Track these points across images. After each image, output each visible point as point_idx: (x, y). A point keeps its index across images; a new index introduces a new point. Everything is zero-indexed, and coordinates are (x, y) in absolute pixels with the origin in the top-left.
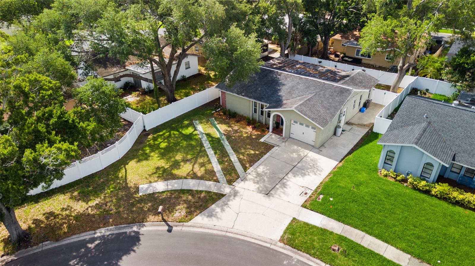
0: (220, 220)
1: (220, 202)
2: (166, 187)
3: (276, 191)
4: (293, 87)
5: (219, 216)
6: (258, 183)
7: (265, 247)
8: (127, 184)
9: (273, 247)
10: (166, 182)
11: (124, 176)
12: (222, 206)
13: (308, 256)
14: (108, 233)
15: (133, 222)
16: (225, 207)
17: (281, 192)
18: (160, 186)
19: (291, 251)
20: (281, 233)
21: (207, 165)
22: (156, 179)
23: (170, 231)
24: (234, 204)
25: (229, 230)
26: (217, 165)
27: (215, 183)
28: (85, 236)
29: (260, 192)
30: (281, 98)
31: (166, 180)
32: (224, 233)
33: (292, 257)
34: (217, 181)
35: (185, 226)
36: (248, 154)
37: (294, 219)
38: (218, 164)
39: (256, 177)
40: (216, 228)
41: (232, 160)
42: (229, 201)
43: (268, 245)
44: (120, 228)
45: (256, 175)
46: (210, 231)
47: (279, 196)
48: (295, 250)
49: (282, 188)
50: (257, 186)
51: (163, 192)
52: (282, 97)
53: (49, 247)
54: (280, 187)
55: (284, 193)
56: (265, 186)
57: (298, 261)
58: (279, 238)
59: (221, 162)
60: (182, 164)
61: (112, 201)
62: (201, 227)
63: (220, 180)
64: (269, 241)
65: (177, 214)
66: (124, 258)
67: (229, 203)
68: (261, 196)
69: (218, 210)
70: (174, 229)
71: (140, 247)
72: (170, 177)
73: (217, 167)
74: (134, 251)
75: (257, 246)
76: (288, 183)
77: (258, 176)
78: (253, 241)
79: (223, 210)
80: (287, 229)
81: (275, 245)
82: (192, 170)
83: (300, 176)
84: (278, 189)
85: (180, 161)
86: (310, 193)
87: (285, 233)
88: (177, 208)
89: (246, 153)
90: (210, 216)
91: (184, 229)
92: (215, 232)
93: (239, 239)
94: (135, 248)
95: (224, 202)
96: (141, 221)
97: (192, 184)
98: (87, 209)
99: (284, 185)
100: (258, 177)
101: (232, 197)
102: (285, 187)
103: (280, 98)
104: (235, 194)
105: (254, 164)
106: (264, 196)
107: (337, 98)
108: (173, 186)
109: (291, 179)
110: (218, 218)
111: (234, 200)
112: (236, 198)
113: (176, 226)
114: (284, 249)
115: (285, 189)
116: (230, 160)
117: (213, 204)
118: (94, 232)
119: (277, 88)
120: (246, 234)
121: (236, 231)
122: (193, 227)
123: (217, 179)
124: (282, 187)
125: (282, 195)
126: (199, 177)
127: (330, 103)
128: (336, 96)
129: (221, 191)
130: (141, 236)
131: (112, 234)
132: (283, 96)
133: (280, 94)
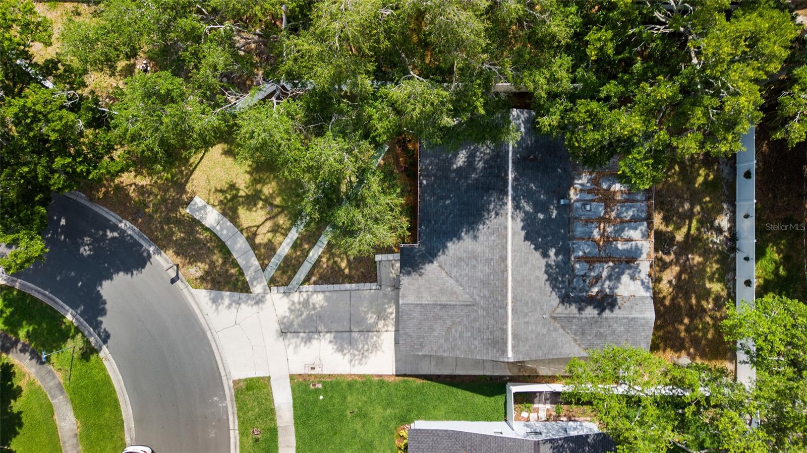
0: (216, 313)
1: (236, 295)
2: (215, 225)
3: (293, 337)
4: (476, 258)
5: (220, 308)
6: (291, 311)
7: (219, 372)
8: (187, 181)
9: (224, 379)
10: (221, 217)
11: (194, 165)
12: (234, 301)
13: (236, 412)
14: (130, 232)
15: (154, 240)
16: (234, 304)
17: (296, 342)
18: (212, 217)
19: (231, 396)
20: (243, 377)
21: (278, 234)
22: (216, 203)
23: (173, 281)
24: (247, 310)
25: (213, 331)
26: (288, 244)
27: (260, 268)
28: (112, 217)
29: (281, 323)
30: (440, 253)
31: (224, 214)
32: (207, 329)
33: (226, 400)
34: (264, 267)
35: (188, 290)
36: (335, 262)
37: (269, 378)
38: (291, 245)
39: (299, 303)
40: (207, 317)
41: (311, 254)
42: (246, 302)
43: (223, 374)
44: (141, 237)
45: (304, 300)
46: (200, 316)
47: (289, 345)
48: (234, 399)
49: (302, 341)
50: (287, 314)
51: (207, 229)
52: (444, 253)
53: (82, 201)
54: (302, 338)
55: (296, 347)
56: (292, 322)
57: (226, 407)
58: (236, 378)
59: (295, 246)
60: (260, 204)
61: (156, 195)
62: (197, 304)
63: (268, 269)
64: (228, 371)
65: (193, 270)
66: (121, 274)
67: (243, 305)
68: (276, 327)
69: (227, 301)
70: (179, 282)
71: (139, 275)
72: (230, 214)
73: (284, 248)
74: (132, 274)
75: (215, 366)
76: (315, 342)
77: (303, 304)
78: (218, 359)
79: (229, 306)
80: (251, 379)
81: (227, 379)
82: (258, 227)
83: (335, 347)
84: (298, 337)
85: (263, 197)
86: (317, 371)
87: (246, 380)
88: (199, 264)
89: (336, 259)
90: (214, 301)
91: (185, 291)
92: (202, 321)
93: (210, 346)
94: (135, 272)
95: (240, 298)
96: (162, 247)
97: (239, 246)
98: (131, 185)
99: (309, 340)
100: (301, 306)
101: (253, 302)
102: (305, 343)
103: (439, 251)
104: (259, 301)
105: (322, 284)
106: (277, 331)
107: (476, 342)
108: (222, 229)
109: (323, 341)
110: (217, 309)
111: (250, 307)
112: (255, 307)
113: (182, 282)
114: (229, 389)
115: (303, 344)
116: (308, 252)
117: (230, 290)
118: (121, 219)
119: (462, 231)
120: (220, 347)
121: (216, 337)
122: (193, 297)
123: (267, 265)
124: (304, 340)
125: (292, 347)
126: (255, 244)
127: (461, 336)
128: (482, 339)
129: (252, 284)
130: (148, 263)
131: (132, 237)
132: (447, 253)
133: (450, 244)
